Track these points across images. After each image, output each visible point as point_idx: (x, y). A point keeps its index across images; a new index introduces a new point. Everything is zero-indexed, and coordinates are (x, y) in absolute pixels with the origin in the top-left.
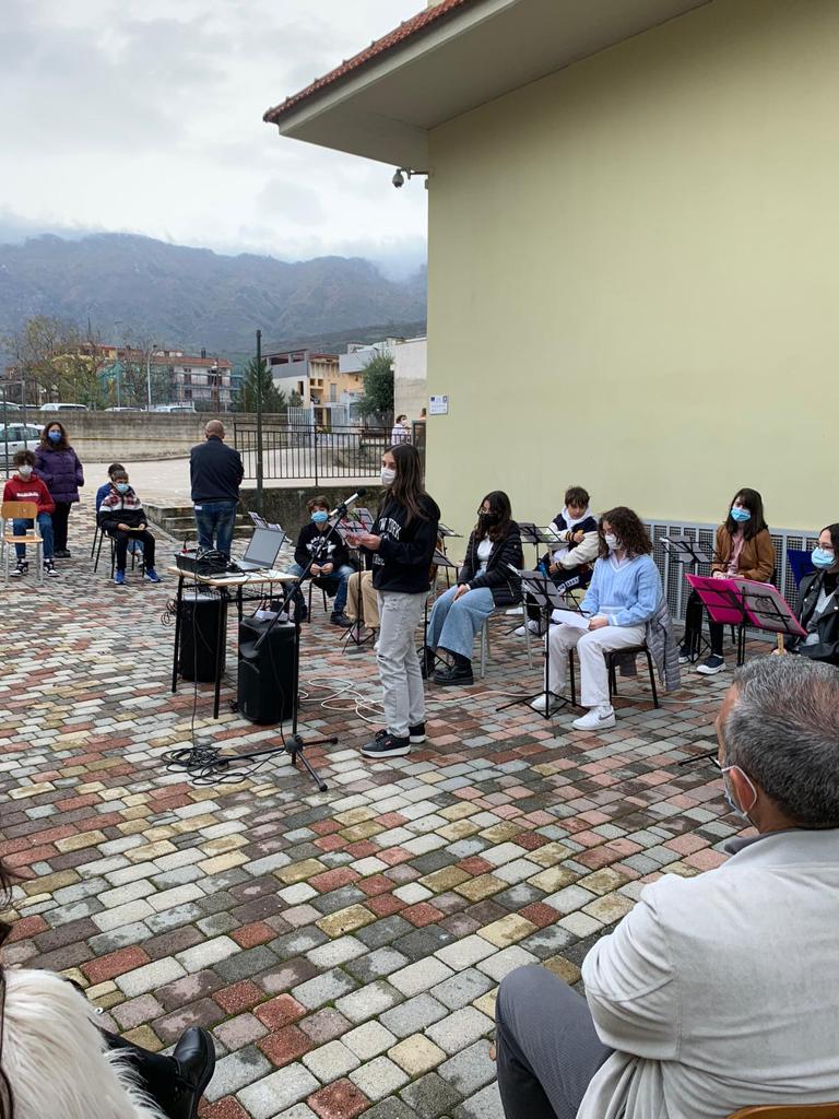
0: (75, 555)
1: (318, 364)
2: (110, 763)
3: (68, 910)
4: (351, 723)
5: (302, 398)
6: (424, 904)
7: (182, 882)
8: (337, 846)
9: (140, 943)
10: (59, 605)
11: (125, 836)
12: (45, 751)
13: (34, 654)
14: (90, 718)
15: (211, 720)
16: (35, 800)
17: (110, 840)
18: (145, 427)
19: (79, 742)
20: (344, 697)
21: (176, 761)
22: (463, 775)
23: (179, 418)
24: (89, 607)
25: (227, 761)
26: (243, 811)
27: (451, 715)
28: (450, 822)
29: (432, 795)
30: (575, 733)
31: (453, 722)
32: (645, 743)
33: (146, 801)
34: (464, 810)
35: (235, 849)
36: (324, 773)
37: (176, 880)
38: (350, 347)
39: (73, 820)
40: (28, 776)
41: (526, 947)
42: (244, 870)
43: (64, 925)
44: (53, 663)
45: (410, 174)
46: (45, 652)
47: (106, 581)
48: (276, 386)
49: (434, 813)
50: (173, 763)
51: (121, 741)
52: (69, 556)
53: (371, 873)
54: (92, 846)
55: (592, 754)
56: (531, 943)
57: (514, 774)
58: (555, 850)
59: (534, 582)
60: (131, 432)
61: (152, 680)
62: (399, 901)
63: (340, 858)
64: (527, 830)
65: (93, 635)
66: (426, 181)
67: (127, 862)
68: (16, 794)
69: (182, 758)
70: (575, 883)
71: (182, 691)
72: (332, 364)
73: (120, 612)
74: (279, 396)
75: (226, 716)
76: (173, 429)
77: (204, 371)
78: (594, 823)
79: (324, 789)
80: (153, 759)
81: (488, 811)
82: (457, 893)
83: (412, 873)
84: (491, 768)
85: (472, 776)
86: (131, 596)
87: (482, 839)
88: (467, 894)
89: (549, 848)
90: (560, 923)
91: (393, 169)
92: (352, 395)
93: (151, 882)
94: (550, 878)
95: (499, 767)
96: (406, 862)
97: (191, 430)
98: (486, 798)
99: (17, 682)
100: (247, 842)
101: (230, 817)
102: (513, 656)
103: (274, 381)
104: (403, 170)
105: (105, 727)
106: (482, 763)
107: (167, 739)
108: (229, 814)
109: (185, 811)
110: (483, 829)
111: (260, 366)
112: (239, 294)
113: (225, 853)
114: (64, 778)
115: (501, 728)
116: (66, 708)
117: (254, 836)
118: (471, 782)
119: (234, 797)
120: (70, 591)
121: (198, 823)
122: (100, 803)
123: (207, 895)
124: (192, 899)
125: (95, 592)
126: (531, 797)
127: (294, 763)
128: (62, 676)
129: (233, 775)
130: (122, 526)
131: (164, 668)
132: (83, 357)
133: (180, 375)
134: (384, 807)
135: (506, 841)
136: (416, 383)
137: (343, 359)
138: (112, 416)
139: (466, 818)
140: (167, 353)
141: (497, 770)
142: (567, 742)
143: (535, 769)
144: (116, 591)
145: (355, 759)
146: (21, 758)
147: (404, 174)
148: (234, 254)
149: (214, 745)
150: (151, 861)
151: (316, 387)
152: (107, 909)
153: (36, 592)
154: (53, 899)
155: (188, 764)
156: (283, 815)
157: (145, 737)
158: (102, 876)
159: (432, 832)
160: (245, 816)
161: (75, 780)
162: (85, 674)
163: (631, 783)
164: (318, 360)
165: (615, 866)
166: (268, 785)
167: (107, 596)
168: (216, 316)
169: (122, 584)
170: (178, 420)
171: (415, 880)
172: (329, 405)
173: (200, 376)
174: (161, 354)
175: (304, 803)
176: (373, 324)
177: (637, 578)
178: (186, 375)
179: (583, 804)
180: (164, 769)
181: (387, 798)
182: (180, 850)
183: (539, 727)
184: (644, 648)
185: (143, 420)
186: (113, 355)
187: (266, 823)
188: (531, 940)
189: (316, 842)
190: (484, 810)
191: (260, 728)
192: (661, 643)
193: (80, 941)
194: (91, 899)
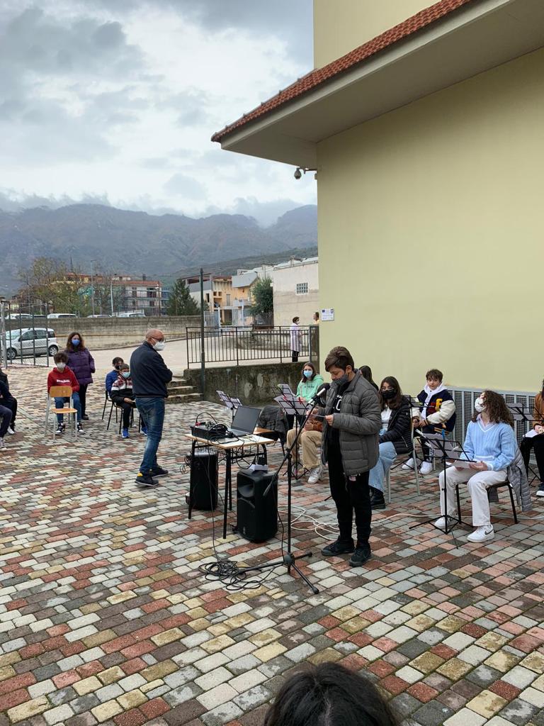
0: (91, 418)
1: (218, 282)
2: (168, 574)
3: (179, 692)
4: (316, 540)
5: (209, 304)
6: (420, 683)
7: (248, 668)
8: (343, 637)
9: (236, 718)
10: (92, 455)
11: (196, 632)
12: (120, 566)
13: (88, 493)
14: (141, 540)
15: (221, 540)
16: (128, 605)
17: (187, 635)
18: (113, 327)
19: (140, 559)
20: (303, 520)
21: (209, 572)
22: (406, 579)
23: (135, 320)
24: (113, 456)
25: (244, 572)
26: (267, 610)
27: (380, 533)
28: (413, 616)
29: (392, 595)
30: (469, 544)
31: (383, 538)
32: (520, 551)
33: (200, 604)
34: (418, 607)
35: (274, 641)
36: (312, 580)
37: (243, 667)
38: (239, 271)
39: (157, 619)
40: (116, 586)
41: (505, 717)
42: (285, 657)
43: (180, 705)
44: (103, 498)
45: (305, 171)
46: (95, 492)
47: (116, 436)
48: (192, 297)
49: (399, 609)
50: (208, 574)
51: (166, 558)
52: (88, 419)
53: (375, 659)
54: (177, 640)
55: (488, 560)
56: (507, 714)
57: (441, 578)
58: (494, 638)
59: (435, 442)
60: (105, 330)
61: (172, 509)
62: (403, 681)
63: (348, 646)
64: (469, 622)
65: (123, 477)
66: (316, 175)
67: (204, 653)
68: (113, 600)
69: (213, 570)
70: (518, 664)
71: (194, 518)
72: (227, 282)
73: (133, 459)
74: (194, 303)
75: (231, 537)
76: (131, 328)
77: (145, 289)
78: (512, 615)
79: (317, 592)
80: (193, 570)
81: (435, 607)
82: (440, 674)
83: (402, 659)
84: (423, 573)
85: (413, 579)
86: (135, 447)
87: (439, 630)
88: (447, 674)
89: (488, 636)
90: (521, 696)
91: (294, 168)
92: (241, 301)
93: (227, 668)
94: (500, 660)
95: (429, 572)
96: (395, 649)
97: (143, 328)
98: (430, 596)
99: (83, 514)
100: (280, 635)
101: (261, 616)
102: (403, 486)
103: (190, 294)
104: (301, 168)
105: (153, 547)
106: (415, 569)
107: (197, 555)
108: (259, 612)
109: (229, 611)
110: (437, 622)
111: (182, 284)
112: (164, 239)
113: (269, 644)
114: (140, 587)
115: (418, 542)
116: (123, 533)
117: (283, 630)
118: (415, 585)
119: (258, 600)
120: (95, 444)
121: (242, 620)
122: (170, 606)
123: (269, 679)
124: (259, 682)
125: (111, 444)
126: (459, 595)
127: (289, 572)
128: (112, 508)
129: (252, 582)
130: (127, 399)
131: (177, 501)
132: (69, 282)
133: (130, 291)
134: (364, 605)
135: (457, 631)
136: (287, 294)
137: (234, 279)
138: (93, 321)
139: (422, 613)
140: (121, 278)
141: (428, 575)
142: (466, 552)
143: (453, 573)
144: (125, 443)
145: (328, 568)
146: (107, 572)
147: (301, 171)
148: (161, 215)
149: (231, 559)
150: (220, 651)
151: (217, 296)
152: (205, 691)
153: (74, 445)
154: (165, 684)
155: (218, 574)
156: (296, 613)
157: (182, 554)
158: (192, 665)
159: (403, 624)
160: (271, 614)
161: (147, 589)
162: (126, 507)
163: (524, 583)
164: (218, 280)
165: (540, 649)
166: (278, 590)
167: (120, 447)
168: (149, 253)
169: (127, 438)
170: (134, 322)
171: (407, 664)
172: (226, 308)
173: (142, 292)
174: (118, 279)
175: (307, 604)
176: (249, 256)
177: (500, 437)
178: (133, 292)
179: (496, 600)
180: (203, 579)
181: (362, 599)
182: (237, 642)
183: (442, 541)
184: (507, 483)
185: (112, 322)
186: (86, 280)
187: (287, 619)
188: (506, 711)
189: (327, 634)
190: (432, 607)
191: (256, 545)
192: (518, 480)
193: (196, 718)
194: (190, 683)
